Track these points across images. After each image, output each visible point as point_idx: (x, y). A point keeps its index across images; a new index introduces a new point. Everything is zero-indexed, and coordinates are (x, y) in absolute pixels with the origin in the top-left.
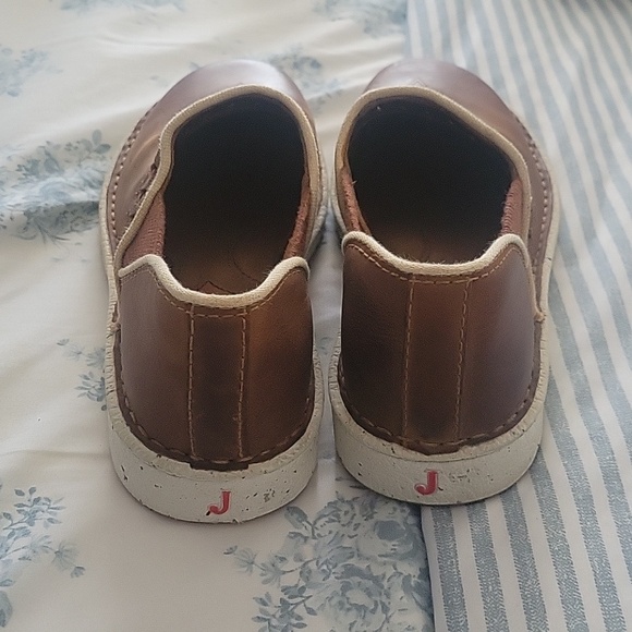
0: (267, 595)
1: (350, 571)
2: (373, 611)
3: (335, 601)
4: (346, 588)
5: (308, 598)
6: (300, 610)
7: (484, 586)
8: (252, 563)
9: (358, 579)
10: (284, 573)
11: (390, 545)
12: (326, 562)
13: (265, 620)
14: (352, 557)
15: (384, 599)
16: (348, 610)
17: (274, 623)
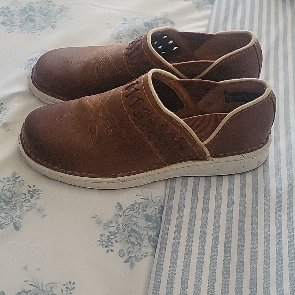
0: (104, 234)
1: (133, 230)
2: (136, 245)
3: (125, 240)
4: (130, 236)
5: (117, 237)
6: (113, 241)
7: (174, 242)
8: (101, 223)
9: (134, 234)
10: (111, 227)
11: (148, 224)
12: (126, 225)
13: (101, 241)
14: (134, 225)
15: (141, 242)
16: (129, 243)
17: (104, 243)
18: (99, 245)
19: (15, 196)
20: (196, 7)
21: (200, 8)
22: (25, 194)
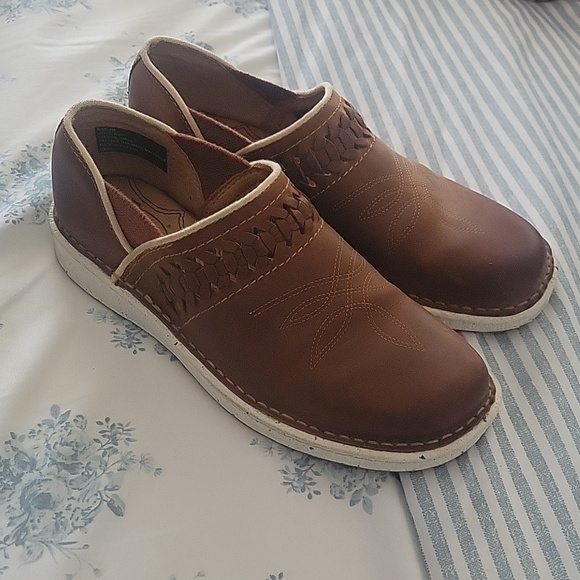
0: (286, 467)
13: (289, 483)
17: (295, 484)
18: (289, 490)
19: (80, 450)
20: (236, 11)
21: (243, 11)
22: (97, 440)
